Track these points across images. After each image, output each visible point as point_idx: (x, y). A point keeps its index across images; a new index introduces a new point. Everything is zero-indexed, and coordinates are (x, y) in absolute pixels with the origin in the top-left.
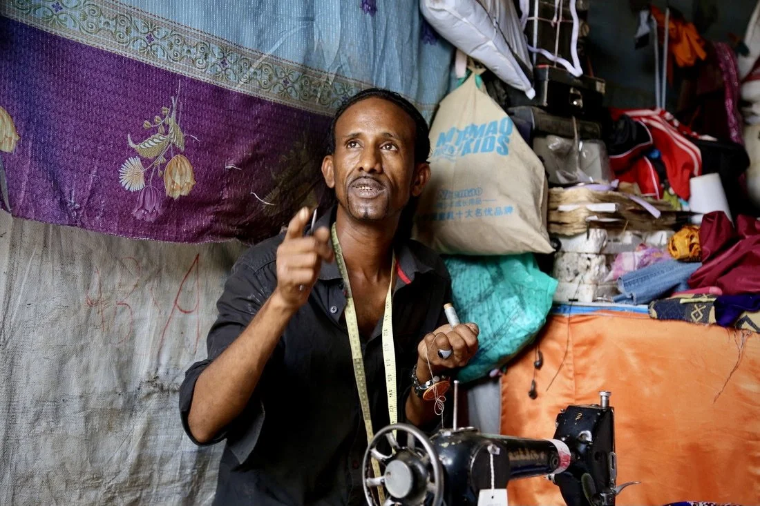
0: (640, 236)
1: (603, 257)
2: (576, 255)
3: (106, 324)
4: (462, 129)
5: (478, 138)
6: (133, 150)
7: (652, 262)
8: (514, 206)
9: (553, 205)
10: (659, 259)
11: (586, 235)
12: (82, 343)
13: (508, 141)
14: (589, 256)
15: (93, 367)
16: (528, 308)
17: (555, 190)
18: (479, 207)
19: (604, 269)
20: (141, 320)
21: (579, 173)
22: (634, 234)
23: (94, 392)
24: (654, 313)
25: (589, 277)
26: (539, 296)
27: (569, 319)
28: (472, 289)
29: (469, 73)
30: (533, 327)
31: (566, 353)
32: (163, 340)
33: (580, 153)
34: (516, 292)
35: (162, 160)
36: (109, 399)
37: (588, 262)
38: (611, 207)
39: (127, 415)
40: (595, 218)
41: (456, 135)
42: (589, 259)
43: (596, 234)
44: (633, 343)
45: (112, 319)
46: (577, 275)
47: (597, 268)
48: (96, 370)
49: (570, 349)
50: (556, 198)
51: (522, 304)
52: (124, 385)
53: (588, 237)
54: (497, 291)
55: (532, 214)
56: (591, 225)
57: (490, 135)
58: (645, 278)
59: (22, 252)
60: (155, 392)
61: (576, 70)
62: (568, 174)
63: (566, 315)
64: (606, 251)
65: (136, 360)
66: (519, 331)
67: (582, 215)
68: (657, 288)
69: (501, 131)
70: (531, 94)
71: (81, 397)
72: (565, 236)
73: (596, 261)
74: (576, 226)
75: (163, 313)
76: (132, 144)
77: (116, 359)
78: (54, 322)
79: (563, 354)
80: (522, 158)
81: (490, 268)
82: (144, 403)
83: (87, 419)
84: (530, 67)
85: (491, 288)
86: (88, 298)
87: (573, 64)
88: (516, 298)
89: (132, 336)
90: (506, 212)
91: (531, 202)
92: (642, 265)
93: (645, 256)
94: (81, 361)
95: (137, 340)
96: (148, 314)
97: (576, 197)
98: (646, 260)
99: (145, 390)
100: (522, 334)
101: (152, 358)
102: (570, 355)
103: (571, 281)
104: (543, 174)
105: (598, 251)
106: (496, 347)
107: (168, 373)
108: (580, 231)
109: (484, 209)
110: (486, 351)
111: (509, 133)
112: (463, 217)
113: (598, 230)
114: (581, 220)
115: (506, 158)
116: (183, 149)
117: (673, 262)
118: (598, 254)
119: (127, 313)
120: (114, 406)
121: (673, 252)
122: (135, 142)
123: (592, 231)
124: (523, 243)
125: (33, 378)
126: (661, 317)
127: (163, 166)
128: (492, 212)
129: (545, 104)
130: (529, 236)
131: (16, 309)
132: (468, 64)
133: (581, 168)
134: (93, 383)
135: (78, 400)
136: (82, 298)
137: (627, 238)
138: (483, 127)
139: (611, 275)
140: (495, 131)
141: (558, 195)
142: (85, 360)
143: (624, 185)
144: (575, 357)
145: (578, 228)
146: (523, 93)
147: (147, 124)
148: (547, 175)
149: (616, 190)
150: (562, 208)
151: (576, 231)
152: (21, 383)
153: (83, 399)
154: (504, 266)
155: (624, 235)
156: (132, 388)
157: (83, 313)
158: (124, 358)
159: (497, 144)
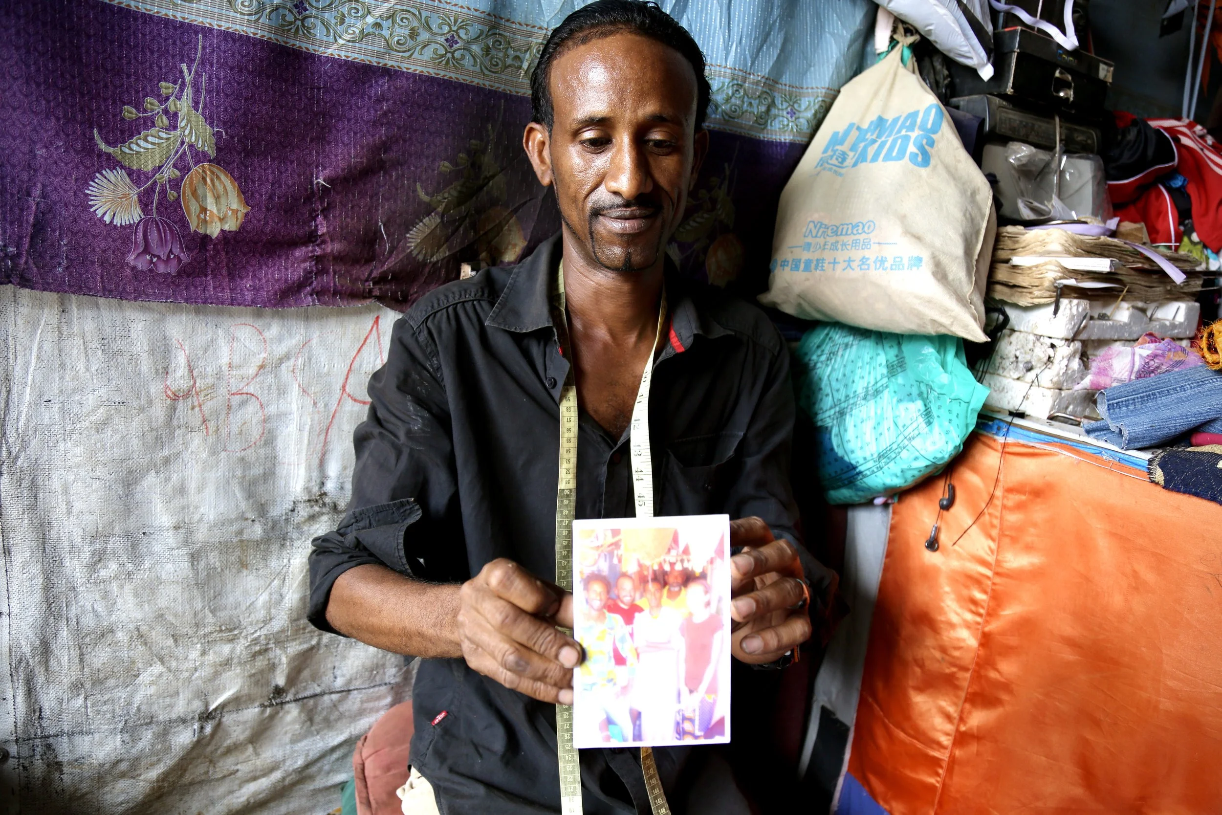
0: (1143, 311)
1: (1078, 345)
2: (1032, 338)
3: (212, 425)
4: (865, 126)
5: (883, 139)
6: (109, 155)
7: (1164, 368)
8: (926, 255)
9: (1002, 254)
10: (1178, 363)
11: (1052, 308)
12: (166, 453)
13: (932, 143)
14: (1055, 342)
15: (192, 486)
16: (936, 423)
17: (1010, 229)
18: (867, 253)
19: (1076, 364)
20: (282, 416)
21: (1054, 205)
22: (1134, 307)
23: (201, 520)
24: (1159, 475)
25: (1049, 376)
26: (956, 408)
27: (1005, 445)
28: (856, 379)
29: (893, 43)
30: (939, 456)
31: (992, 497)
32: (326, 443)
33: (1062, 174)
34: (920, 394)
35: (169, 173)
36: (235, 528)
37: (1051, 352)
38: (1103, 265)
39: (275, 547)
40: (1072, 282)
41: (854, 134)
42: (1053, 346)
43: (1071, 307)
44: (1108, 513)
45: (222, 417)
46: (1030, 369)
47: (1065, 362)
48: (200, 490)
49: (999, 493)
50: (1009, 243)
51: (928, 414)
52: (262, 510)
53: (1056, 312)
54: (892, 387)
55: (958, 272)
56: (1063, 292)
57: (903, 132)
58: (1149, 396)
59: (20, 322)
60: (323, 514)
61: (1069, 41)
62: (1036, 204)
63: (1000, 439)
64: (1083, 336)
65: (282, 471)
66: (916, 459)
67: (1051, 276)
68: (1172, 424)
69: (922, 128)
70: (987, 72)
71: (176, 528)
72: (1016, 306)
73: (1064, 350)
74: (1037, 293)
75: (321, 405)
76: (103, 146)
77: (239, 473)
78: (100, 427)
79: (987, 498)
80: (953, 174)
81: (887, 347)
82: (305, 528)
83: (194, 558)
84: (990, 28)
85: (885, 380)
86: (167, 387)
87: (1064, 32)
88: (919, 404)
89: (269, 439)
90: (910, 267)
91: (959, 250)
92: (1145, 372)
93: (1155, 356)
94: (167, 480)
95: (280, 443)
96: (294, 407)
97: (1043, 243)
98: (1154, 364)
99: (303, 512)
100: (922, 464)
101: (309, 468)
102: (997, 502)
103: (1018, 379)
104: (990, 202)
105: (1071, 335)
106: (880, 473)
107: (342, 488)
108: (1043, 301)
109: (873, 258)
110: (866, 476)
111: (935, 129)
112: (839, 268)
113: (1075, 301)
114: (1047, 284)
115: (924, 172)
116: (212, 153)
117: (1205, 373)
118: (1069, 341)
119: (252, 408)
120: (245, 537)
121: (1210, 357)
122: (108, 143)
123: (1064, 302)
124: (933, 321)
125: (78, 506)
126: (1170, 485)
127: (176, 184)
128: (887, 265)
129: (1010, 90)
130: (945, 311)
131: (24, 408)
132: (894, 30)
133: (1060, 196)
134: (196, 508)
135: (171, 532)
136: (155, 388)
137: (1123, 313)
138: (896, 120)
139: (1087, 382)
140: (911, 128)
141: (1013, 238)
142: (175, 477)
143: (1127, 226)
144: (1004, 507)
145: (1039, 295)
146: (973, 72)
147: (129, 112)
148: (997, 203)
149: (1113, 234)
150: (1016, 260)
151: (1036, 301)
152: (59, 512)
153: (182, 531)
154: (908, 349)
155: (1118, 308)
156: (277, 511)
157: (159, 411)
158: (257, 471)
159: (912, 148)
